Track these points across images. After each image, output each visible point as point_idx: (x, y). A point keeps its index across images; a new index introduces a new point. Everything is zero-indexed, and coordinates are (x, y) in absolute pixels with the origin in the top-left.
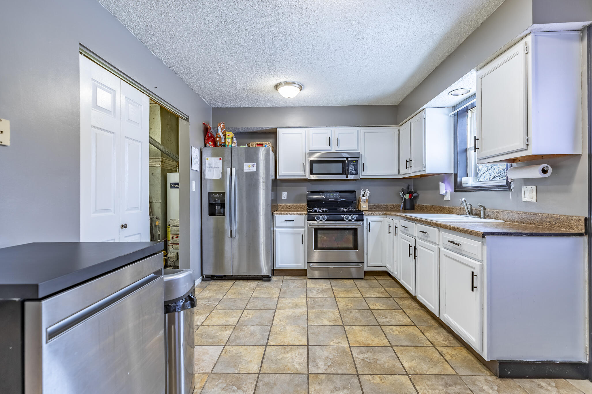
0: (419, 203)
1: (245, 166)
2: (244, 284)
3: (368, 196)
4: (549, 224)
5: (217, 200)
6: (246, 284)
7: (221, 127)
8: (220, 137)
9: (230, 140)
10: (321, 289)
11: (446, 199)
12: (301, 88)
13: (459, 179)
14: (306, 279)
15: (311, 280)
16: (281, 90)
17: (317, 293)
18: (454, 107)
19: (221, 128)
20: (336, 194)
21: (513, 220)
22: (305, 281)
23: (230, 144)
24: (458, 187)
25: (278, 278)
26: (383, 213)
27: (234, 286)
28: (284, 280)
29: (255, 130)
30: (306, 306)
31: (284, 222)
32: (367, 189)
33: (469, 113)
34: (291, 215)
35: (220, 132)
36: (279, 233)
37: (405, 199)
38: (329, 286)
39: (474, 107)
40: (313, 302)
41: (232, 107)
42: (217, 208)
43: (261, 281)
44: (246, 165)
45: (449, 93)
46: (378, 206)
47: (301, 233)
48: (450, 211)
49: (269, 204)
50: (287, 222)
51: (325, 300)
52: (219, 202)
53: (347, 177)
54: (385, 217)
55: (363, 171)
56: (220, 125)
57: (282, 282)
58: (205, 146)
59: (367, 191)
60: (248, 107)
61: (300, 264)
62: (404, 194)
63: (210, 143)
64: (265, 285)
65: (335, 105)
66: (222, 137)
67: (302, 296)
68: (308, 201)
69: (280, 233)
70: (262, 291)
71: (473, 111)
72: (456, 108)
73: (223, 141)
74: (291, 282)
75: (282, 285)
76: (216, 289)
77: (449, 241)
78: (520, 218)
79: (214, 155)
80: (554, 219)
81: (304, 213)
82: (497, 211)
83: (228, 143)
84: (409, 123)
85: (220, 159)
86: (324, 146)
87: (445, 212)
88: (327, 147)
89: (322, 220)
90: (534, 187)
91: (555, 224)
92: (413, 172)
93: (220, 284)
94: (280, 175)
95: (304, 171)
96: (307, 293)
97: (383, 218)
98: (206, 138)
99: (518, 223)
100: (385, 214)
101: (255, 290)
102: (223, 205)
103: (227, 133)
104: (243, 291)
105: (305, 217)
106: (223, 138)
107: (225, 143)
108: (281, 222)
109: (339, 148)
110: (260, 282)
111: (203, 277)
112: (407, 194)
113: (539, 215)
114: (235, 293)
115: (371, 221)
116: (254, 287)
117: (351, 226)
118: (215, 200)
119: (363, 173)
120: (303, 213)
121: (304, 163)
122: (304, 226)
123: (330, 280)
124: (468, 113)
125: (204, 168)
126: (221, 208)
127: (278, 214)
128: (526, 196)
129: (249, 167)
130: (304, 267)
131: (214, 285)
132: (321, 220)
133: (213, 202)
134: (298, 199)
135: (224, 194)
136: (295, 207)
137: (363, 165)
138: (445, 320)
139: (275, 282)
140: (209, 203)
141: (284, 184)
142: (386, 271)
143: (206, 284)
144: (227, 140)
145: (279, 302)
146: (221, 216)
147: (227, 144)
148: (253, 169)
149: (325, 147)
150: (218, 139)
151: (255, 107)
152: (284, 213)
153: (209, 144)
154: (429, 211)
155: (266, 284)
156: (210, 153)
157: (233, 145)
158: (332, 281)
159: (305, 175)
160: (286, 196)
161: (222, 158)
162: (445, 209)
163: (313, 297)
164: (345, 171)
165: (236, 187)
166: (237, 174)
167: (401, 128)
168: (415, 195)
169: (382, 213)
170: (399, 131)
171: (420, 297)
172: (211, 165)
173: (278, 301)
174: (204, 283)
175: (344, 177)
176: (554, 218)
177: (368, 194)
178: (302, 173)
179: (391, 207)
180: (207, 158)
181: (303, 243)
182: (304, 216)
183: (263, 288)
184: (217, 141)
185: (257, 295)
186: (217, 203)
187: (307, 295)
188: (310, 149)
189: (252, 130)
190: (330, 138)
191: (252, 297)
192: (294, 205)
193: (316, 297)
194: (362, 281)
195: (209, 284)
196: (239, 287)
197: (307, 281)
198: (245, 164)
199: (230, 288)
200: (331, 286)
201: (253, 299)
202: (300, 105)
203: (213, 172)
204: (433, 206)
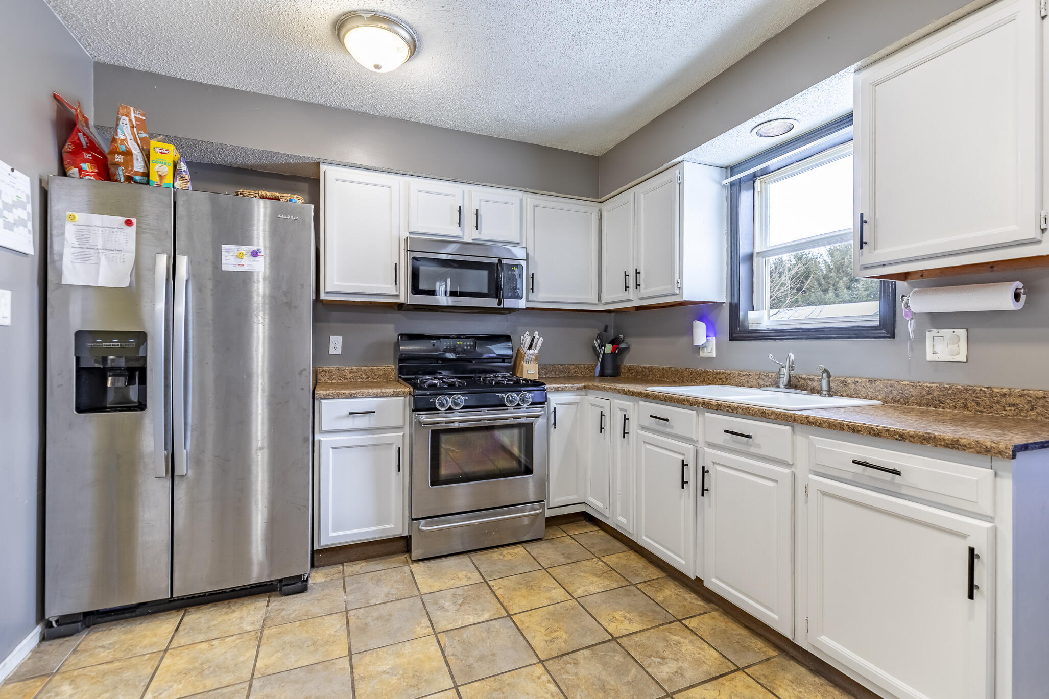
0: (628, 361)
1: (223, 253)
2: (219, 620)
3: (538, 348)
4: (1013, 408)
5: (111, 357)
6: (226, 617)
7: (130, 120)
8: (128, 153)
9: (168, 170)
10: (459, 591)
11: (703, 354)
12: (414, 48)
13: (739, 315)
14: (406, 563)
15: (422, 564)
16: (355, 37)
17: (457, 610)
18: (731, 169)
19: (132, 127)
20: (465, 343)
21: (902, 400)
22: (406, 569)
23: (169, 180)
24: (740, 331)
25: (326, 575)
26: (581, 385)
27: (181, 639)
28: (346, 579)
29: (250, 161)
30: (447, 669)
31: (348, 416)
32: (537, 333)
33: (758, 183)
34: (366, 397)
35: (126, 134)
36: (331, 449)
37: (604, 354)
38: (476, 578)
39: (769, 173)
40: (459, 649)
41: (172, 73)
42: (113, 383)
43: (276, 596)
44: (228, 250)
45: (753, 129)
46: (552, 370)
47: (393, 444)
48: (721, 379)
49: (305, 370)
50: (354, 417)
51: (488, 631)
52: (122, 363)
53: (499, 304)
54: (584, 393)
55: (533, 292)
56: (128, 115)
57: (345, 588)
58: (63, 173)
59: (537, 337)
60: (230, 86)
61: (392, 526)
62: (602, 345)
63: (86, 166)
64: (295, 611)
65: (473, 131)
66: (134, 152)
67: (418, 629)
68: (401, 361)
69: (333, 448)
70: (288, 638)
71: (766, 180)
72: (736, 170)
73: (138, 165)
74: (370, 584)
75: (345, 597)
76: (105, 667)
77: (855, 462)
78: (923, 396)
79: (101, 207)
80: (1029, 399)
81: (403, 389)
82: (856, 380)
83: (160, 176)
84: (632, 195)
85: (129, 223)
86: (446, 227)
87: (704, 381)
88: (453, 230)
89: (453, 407)
90: (962, 333)
91: (1031, 410)
92: (641, 299)
93: (123, 637)
94: (328, 289)
95: (396, 284)
96: (427, 613)
97: (580, 397)
98: (69, 147)
99: (920, 406)
100: (585, 387)
101: (264, 641)
102: (137, 373)
103: (153, 143)
104: (220, 652)
105: (404, 400)
106: (140, 158)
107: (147, 175)
108: (340, 418)
109: (480, 234)
110: (272, 599)
111: (49, 625)
112: (609, 343)
113: (981, 390)
114: (187, 673)
115: (557, 404)
116: (258, 626)
117: (519, 418)
118: (105, 359)
119: (532, 297)
120: (399, 390)
121: (396, 264)
122: (401, 424)
123: (470, 554)
124: (756, 183)
125: (55, 245)
126: (131, 382)
127: (327, 397)
128: (938, 349)
129: (240, 256)
130: (401, 532)
131: (95, 648)
132: (450, 408)
133: (97, 365)
134: (372, 354)
135: (141, 337)
136: (364, 376)
137: (533, 278)
138: (814, 647)
139: (323, 590)
140: (79, 370)
141: (335, 315)
142: (585, 511)
143: (60, 650)
144: (155, 168)
145: (356, 676)
146: (129, 409)
147: (154, 178)
148: (253, 264)
149: (449, 229)
150: (119, 159)
151: (254, 93)
152: (347, 392)
153: (81, 170)
154: (660, 379)
155: (294, 605)
156: (86, 199)
157: (178, 184)
158: (477, 557)
159: (398, 293)
160: (340, 345)
161: (134, 220)
162: (705, 374)
163: (451, 627)
164: (496, 291)
165: (190, 318)
166: (194, 276)
167: (605, 207)
168: (622, 346)
169: (578, 385)
170: (600, 212)
171: (714, 583)
172: (87, 240)
173: (352, 673)
174: (50, 649)
175: (492, 303)
176: (1029, 396)
177: (540, 343)
178: (389, 289)
179: (575, 371)
180: (68, 213)
181: (399, 471)
182: (402, 398)
183: (288, 626)
184: (117, 165)
185: (273, 659)
186: (112, 369)
187: (430, 621)
188: (412, 230)
189: (240, 161)
190: (460, 207)
191: (257, 675)
192: (363, 368)
193: (460, 624)
194: (543, 544)
195: (75, 651)
196: (201, 638)
197: (413, 571)
198: (223, 246)
199: (166, 651)
200: (481, 574)
201: (263, 687)
202: (387, 113)
203: (98, 264)
204: (672, 369)
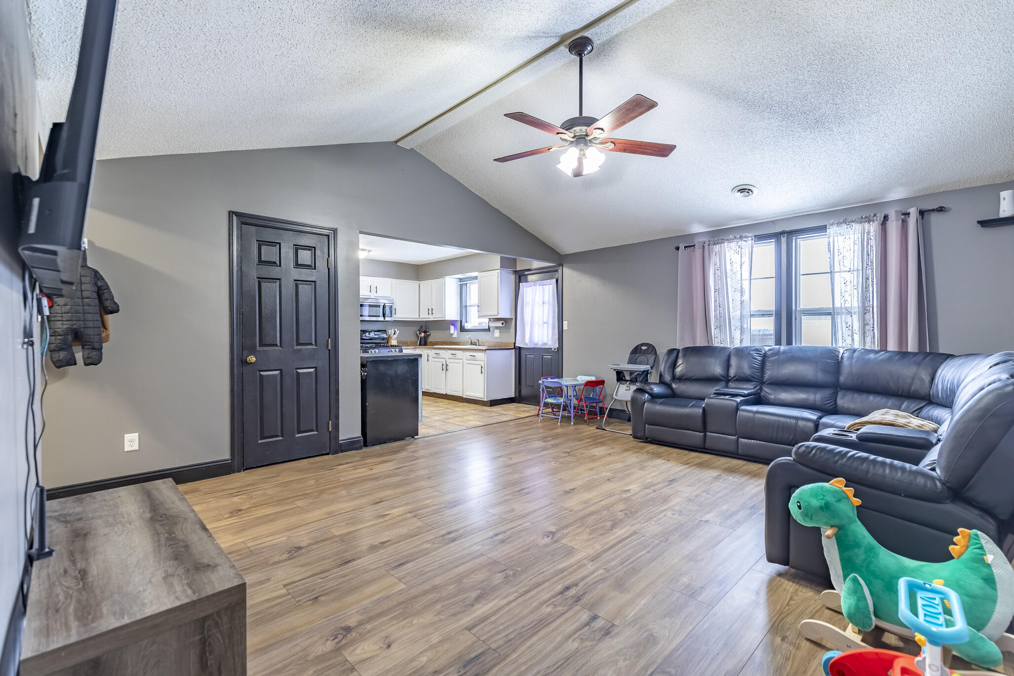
0: (430, 340)
3: (397, 335)
11: (453, 336)
13: (463, 324)
18: (461, 279)
24: (462, 329)
37: (421, 337)
46: (401, 343)
48: (458, 343)
53: (385, 319)
55: (395, 314)
59: (397, 331)
62: (420, 333)
77: (470, 356)
82: (484, 342)
84: (430, 282)
86: (365, 293)
92: (434, 318)
109: (377, 294)
112: (423, 333)
119: (395, 316)
128: (495, 334)
137: (396, 309)
162: (453, 343)
164: (384, 315)
167: (421, 283)
168: (428, 334)
170: (419, 284)
175: (381, 319)
177: (398, 333)
179: (410, 344)
190: (370, 285)
204: (444, 340)
